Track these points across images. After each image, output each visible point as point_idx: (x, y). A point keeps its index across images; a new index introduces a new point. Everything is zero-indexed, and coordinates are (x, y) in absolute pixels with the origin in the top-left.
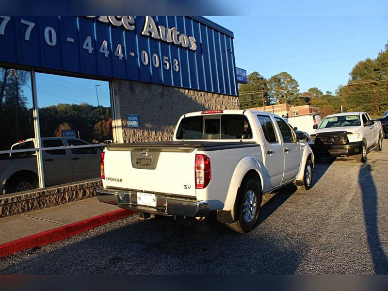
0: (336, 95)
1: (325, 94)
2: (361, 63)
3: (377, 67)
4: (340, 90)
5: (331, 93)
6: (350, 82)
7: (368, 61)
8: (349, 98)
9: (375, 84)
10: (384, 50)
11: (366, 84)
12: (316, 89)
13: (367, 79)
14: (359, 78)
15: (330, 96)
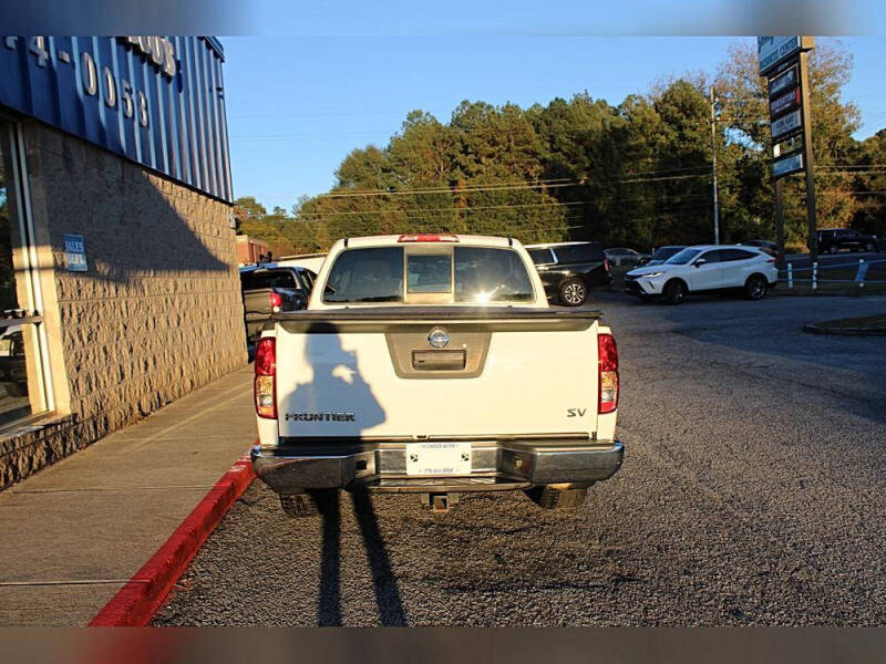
0: (294, 216)
1: (270, 212)
2: (357, 154)
3: (389, 165)
4: (304, 207)
5: (284, 211)
6: (335, 190)
7: (371, 150)
8: (334, 224)
9: (385, 198)
10: (401, 133)
11: (368, 198)
12: (252, 200)
13: (369, 186)
14: (352, 185)
15: (283, 218)
